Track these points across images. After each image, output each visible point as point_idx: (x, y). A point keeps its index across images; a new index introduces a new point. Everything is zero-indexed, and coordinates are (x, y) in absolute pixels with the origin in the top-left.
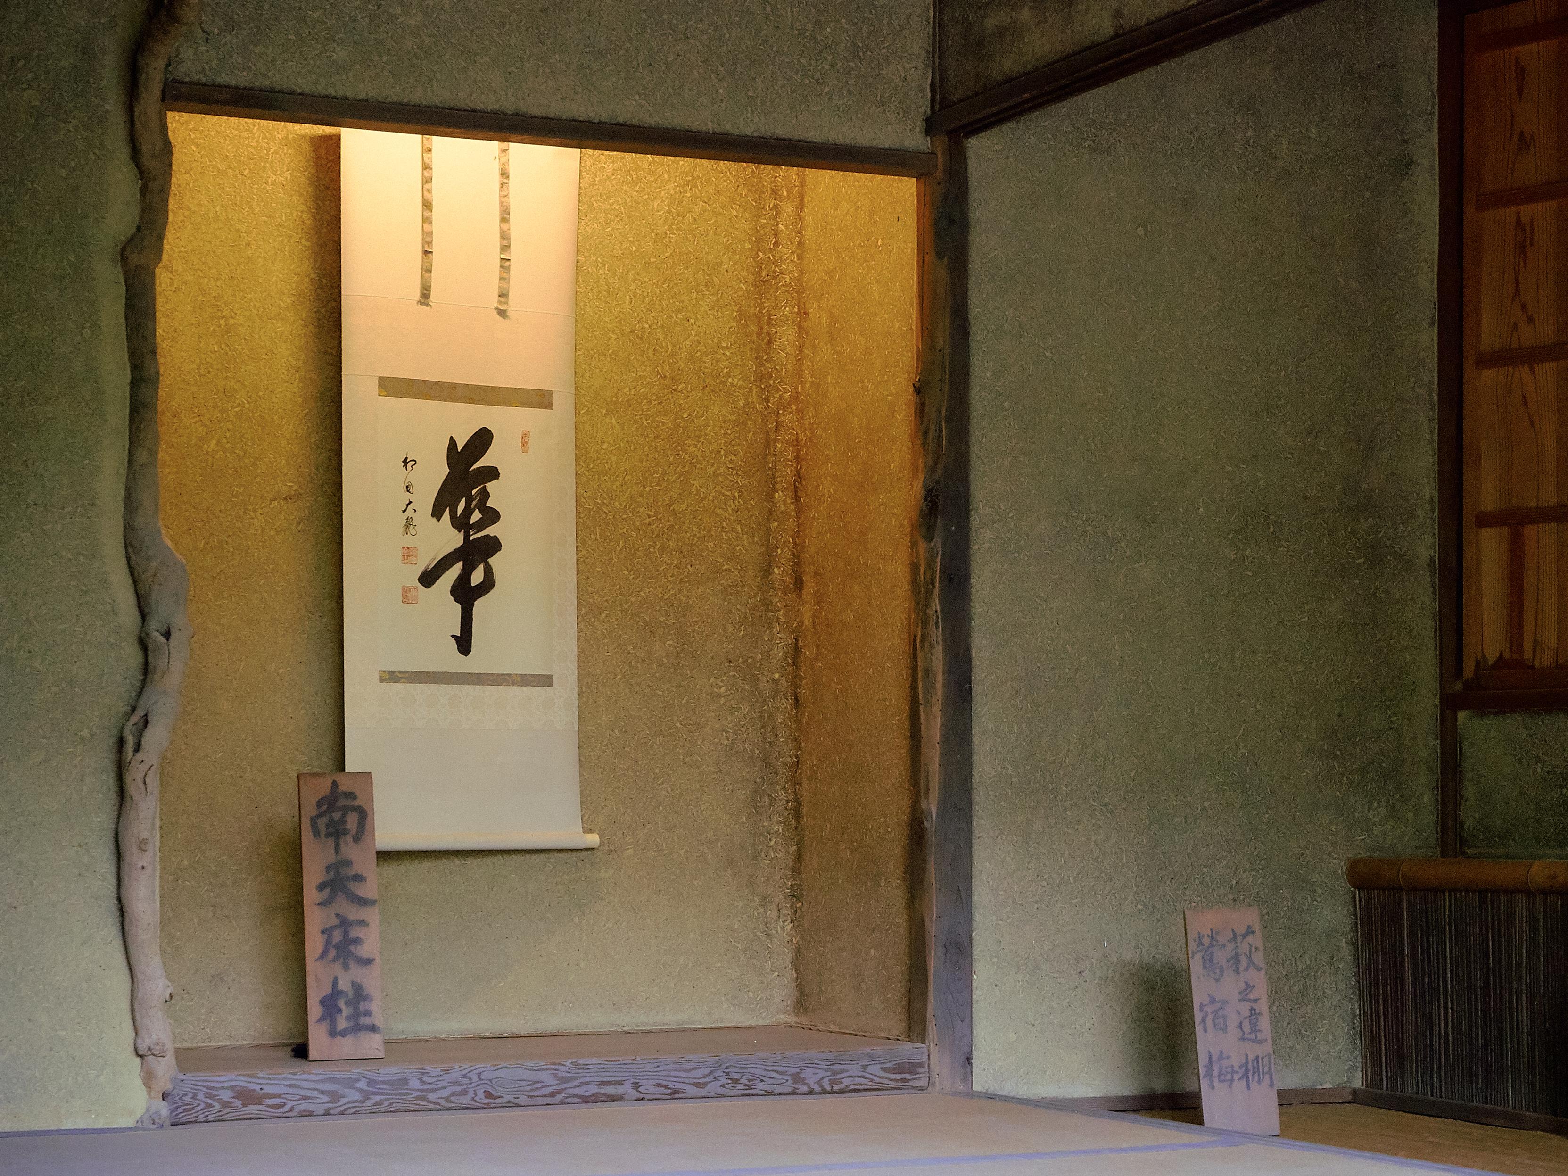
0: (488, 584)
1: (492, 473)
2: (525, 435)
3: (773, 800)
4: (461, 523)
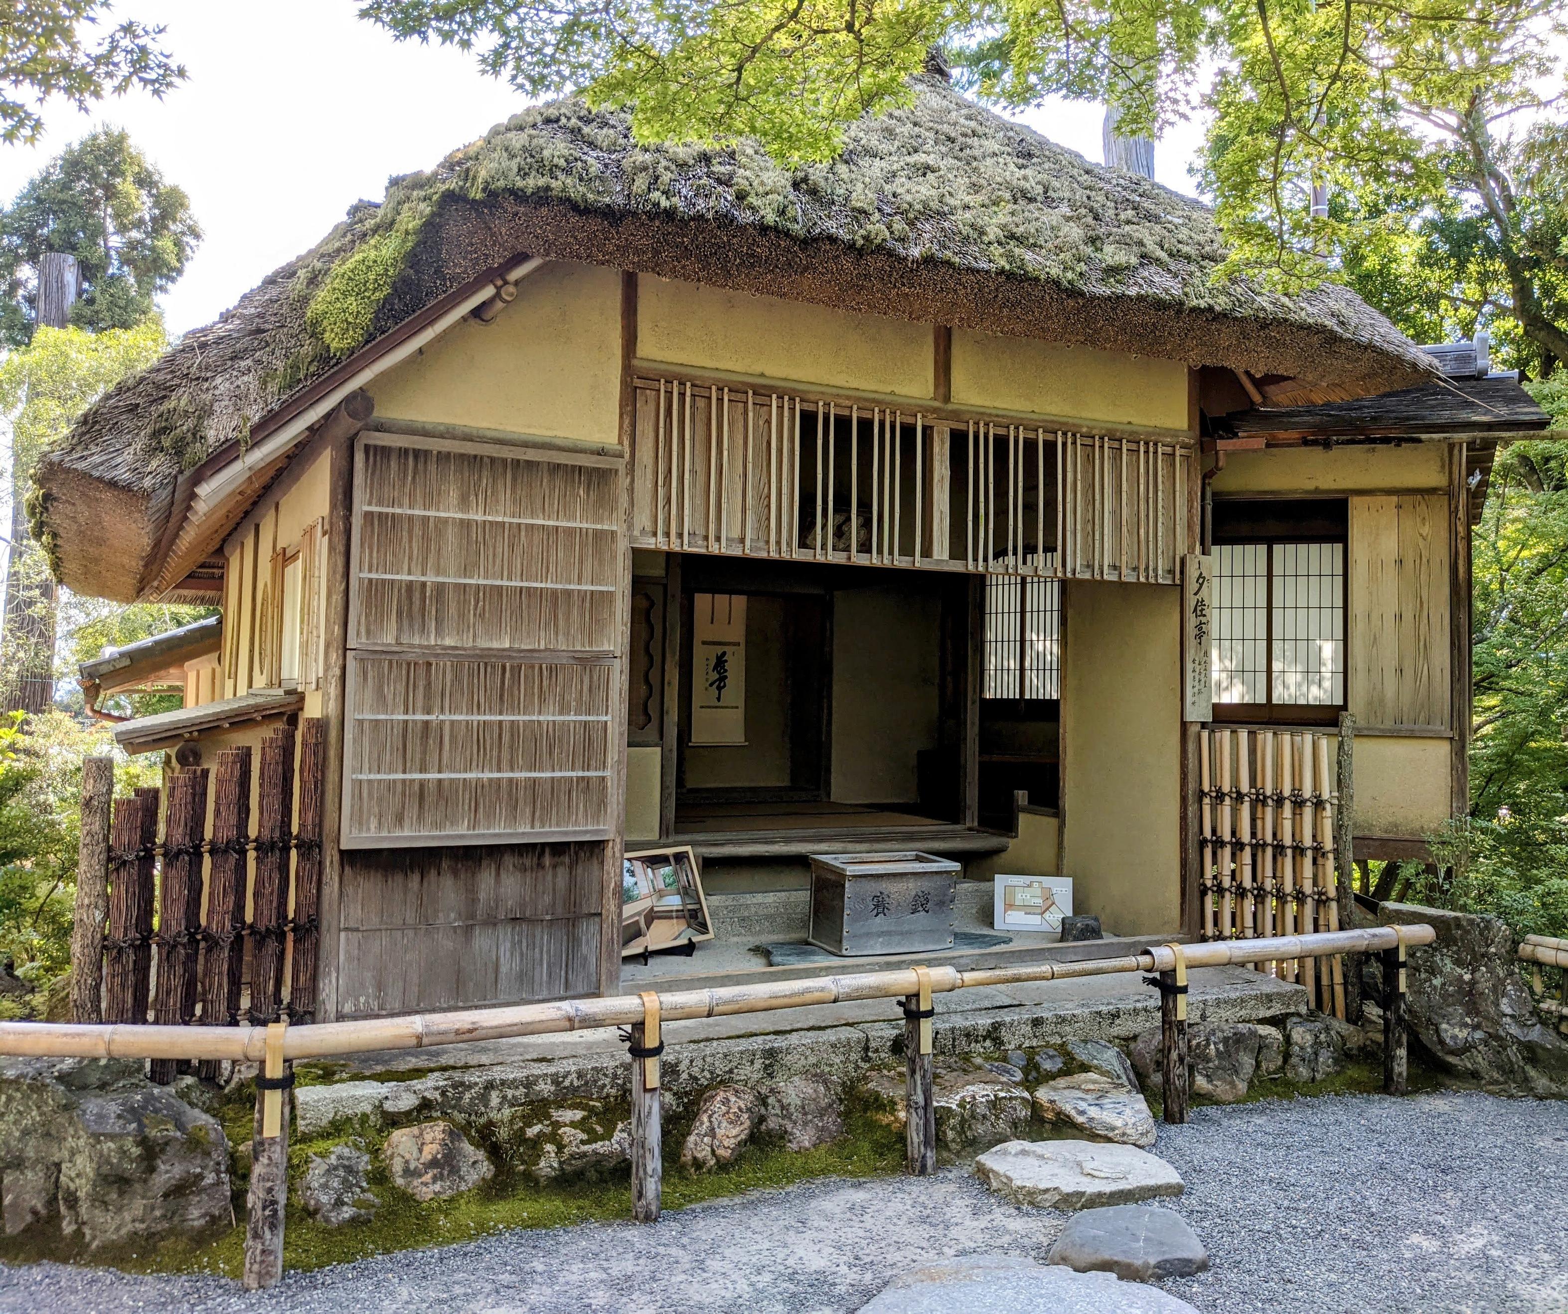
0: (725, 685)
1: (726, 661)
2: (733, 652)
4: (719, 673)
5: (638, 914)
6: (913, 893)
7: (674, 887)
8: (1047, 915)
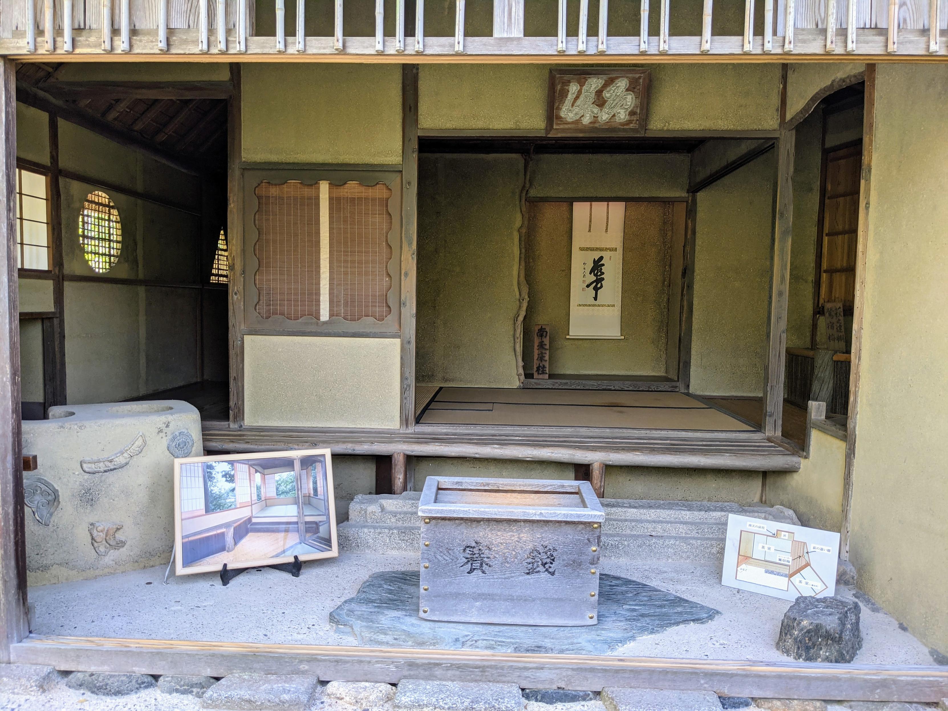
0: (601, 286)
1: (603, 265)
2: (610, 257)
3: (663, 330)
4: (596, 275)
5: (227, 525)
6: (530, 546)
7: (290, 495)
8: (796, 579)
